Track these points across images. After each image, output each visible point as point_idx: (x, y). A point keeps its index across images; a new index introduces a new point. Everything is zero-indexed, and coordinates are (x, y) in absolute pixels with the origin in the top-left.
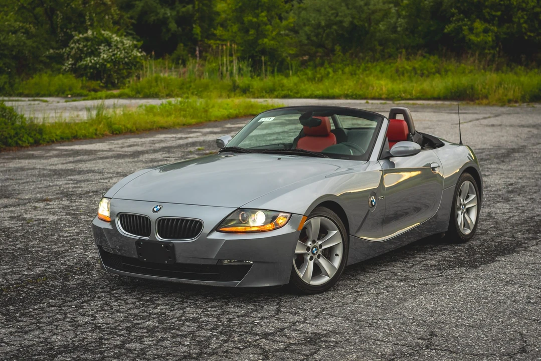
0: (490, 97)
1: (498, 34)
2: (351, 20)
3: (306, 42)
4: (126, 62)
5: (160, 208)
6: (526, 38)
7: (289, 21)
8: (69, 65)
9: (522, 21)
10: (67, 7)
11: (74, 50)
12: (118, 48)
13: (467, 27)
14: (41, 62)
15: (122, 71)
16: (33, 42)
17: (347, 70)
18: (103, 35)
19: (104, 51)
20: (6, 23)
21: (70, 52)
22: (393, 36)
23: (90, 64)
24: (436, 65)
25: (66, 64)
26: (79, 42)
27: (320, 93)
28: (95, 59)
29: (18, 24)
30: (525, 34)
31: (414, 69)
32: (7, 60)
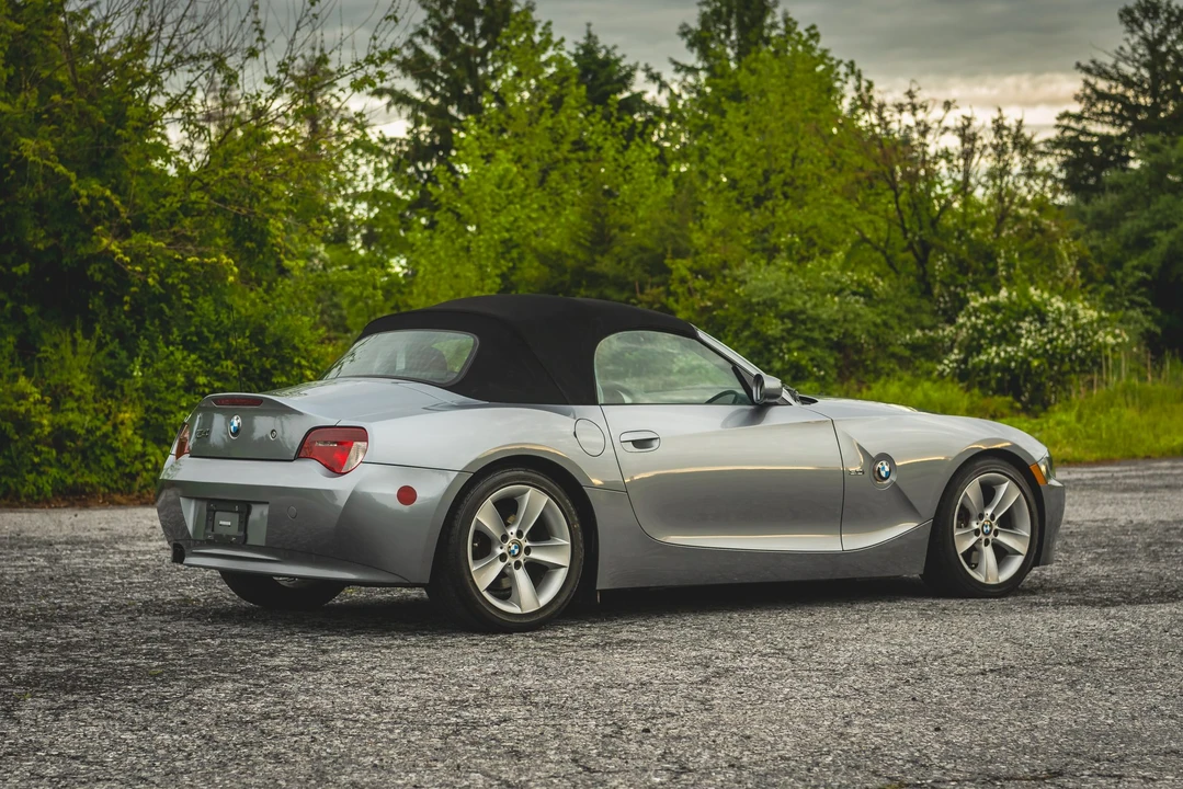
4: (1078, 357)
8: (951, 362)
10: (959, 238)
11: (964, 330)
12: (1062, 326)
14: (893, 355)
15: (1067, 377)
16: (879, 315)
18: (1030, 299)
19: (1029, 332)
20: (823, 274)
21: (957, 334)
23: (997, 361)
25: (946, 362)
26: (978, 314)
28: (1009, 349)
29: (848, 277)
32: (818, 352)
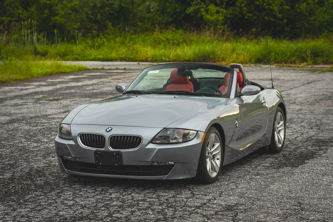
0: (227, 59)
1: (226, 14)
2: (119, 3)
3: (86, 19)
5: (111, 129)
6: (246, 17)
7: (74, 3)
9: (243, 5)
13: (203, 9)
17: (117, 39)
22: (148, 15)
24: (182, 37)
27: (101, 57)
30: (245, 14)
31: (167, 39)
